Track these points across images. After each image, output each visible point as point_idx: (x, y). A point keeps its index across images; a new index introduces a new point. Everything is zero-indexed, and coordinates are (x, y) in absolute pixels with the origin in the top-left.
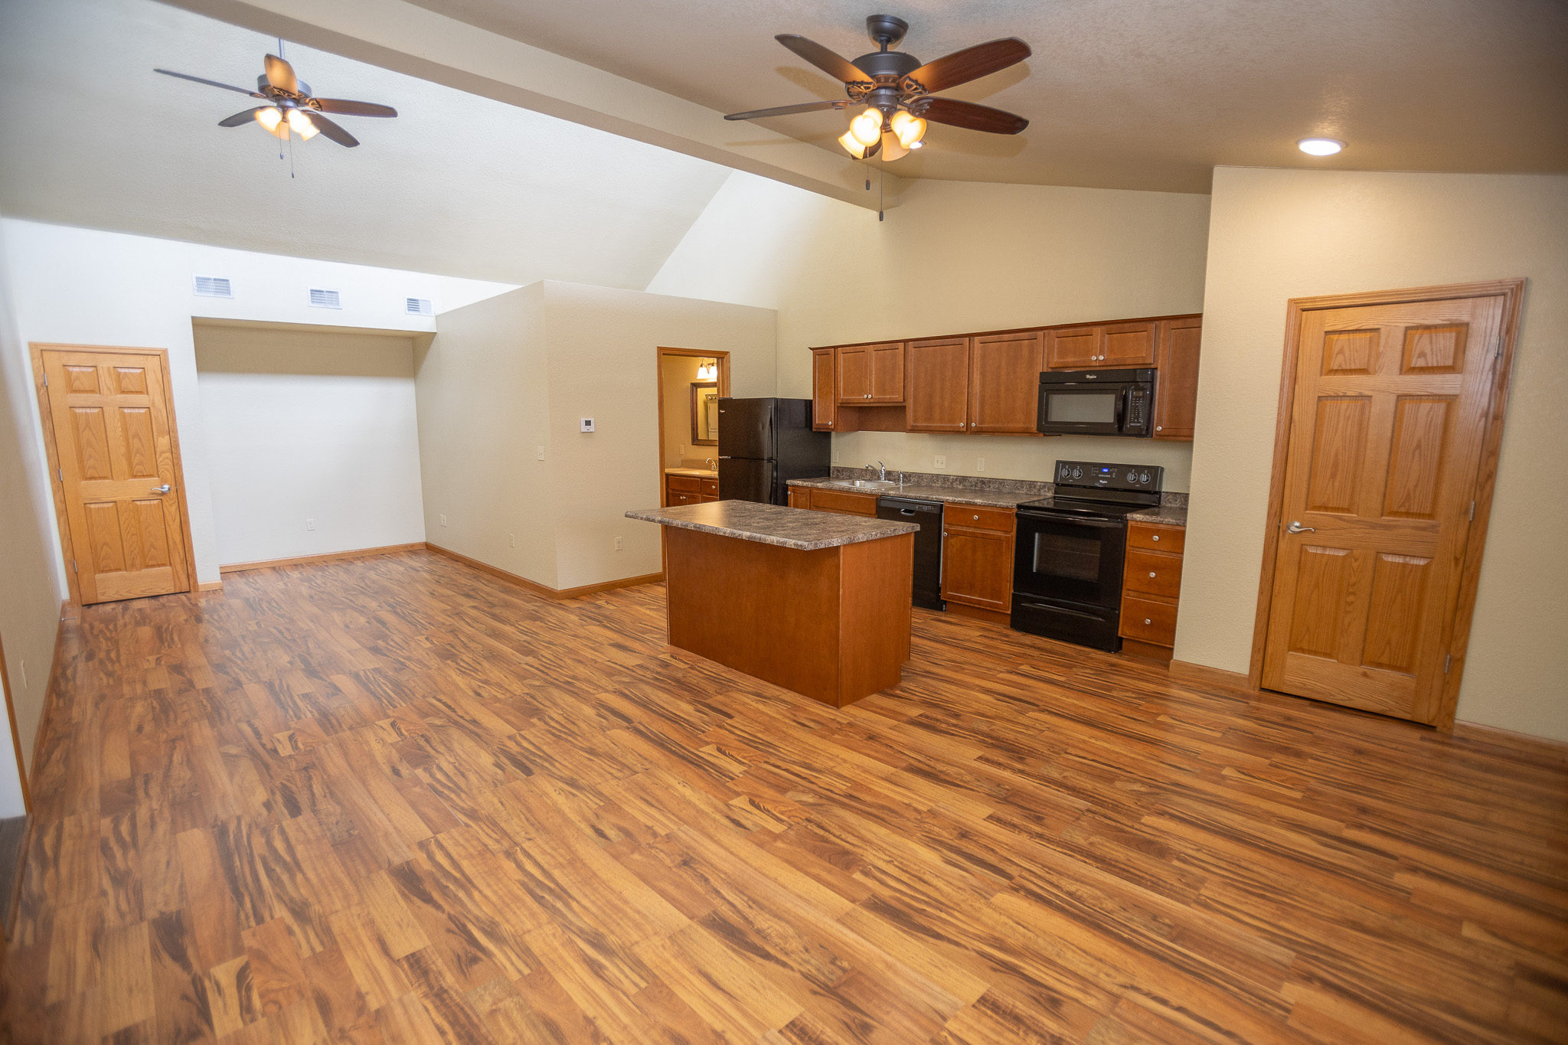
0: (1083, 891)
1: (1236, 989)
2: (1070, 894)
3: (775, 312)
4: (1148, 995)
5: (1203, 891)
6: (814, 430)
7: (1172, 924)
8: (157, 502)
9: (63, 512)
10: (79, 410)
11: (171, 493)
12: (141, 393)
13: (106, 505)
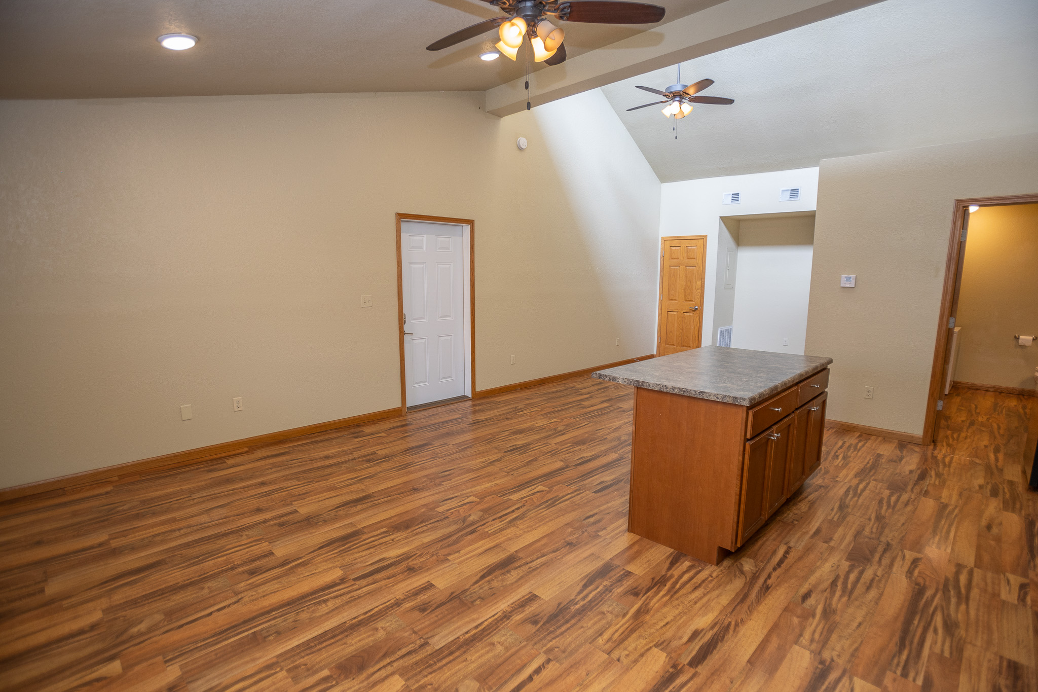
0: (324, 609)
1: (200, 645)
2: (325, 601)
4: (229, 606)
5: (283, 674)
7: (267, 639)
8: (692, 314)
9: (660, 314)
10: (672, 267)
11: (697, 311)
12: (694, 258)
13: (674, 313)
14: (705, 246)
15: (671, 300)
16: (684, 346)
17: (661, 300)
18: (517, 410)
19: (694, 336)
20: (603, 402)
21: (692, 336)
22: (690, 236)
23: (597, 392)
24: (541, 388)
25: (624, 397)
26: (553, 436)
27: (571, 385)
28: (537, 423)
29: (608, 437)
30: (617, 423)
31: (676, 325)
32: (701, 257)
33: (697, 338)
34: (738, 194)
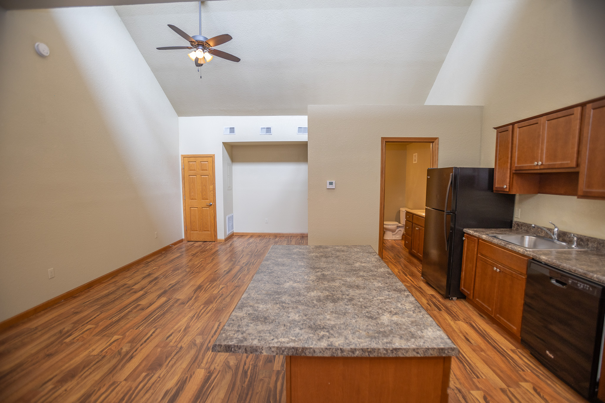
3: (481, 108)
6: (494, 192)
8: (208, 208)
9: (185, 210)
10: (191, 176)
11: (212, 206)
12: (207, 170)
13: (195, 208)
14: (213, 162)
15: (192, 199)
16: (204, 231)
17: (184, 200)
18: (63, 335)
19: (211, 223)
20: (159, 296)
21: (209, 223)
22: (202, 155)
23: (150, 286)
24: (89, 294)
25: (176, 286)
26: (120, 366)
27: (121, 283)
28: (93, 350)
29: (182, 344)
30: (183, 322)
31: (197, 217)
32: (212, 169)
33: (213, 225)
34: (234, 128)
